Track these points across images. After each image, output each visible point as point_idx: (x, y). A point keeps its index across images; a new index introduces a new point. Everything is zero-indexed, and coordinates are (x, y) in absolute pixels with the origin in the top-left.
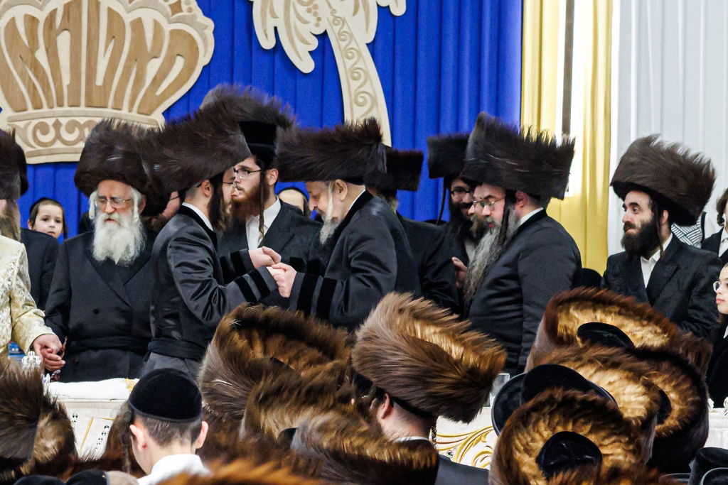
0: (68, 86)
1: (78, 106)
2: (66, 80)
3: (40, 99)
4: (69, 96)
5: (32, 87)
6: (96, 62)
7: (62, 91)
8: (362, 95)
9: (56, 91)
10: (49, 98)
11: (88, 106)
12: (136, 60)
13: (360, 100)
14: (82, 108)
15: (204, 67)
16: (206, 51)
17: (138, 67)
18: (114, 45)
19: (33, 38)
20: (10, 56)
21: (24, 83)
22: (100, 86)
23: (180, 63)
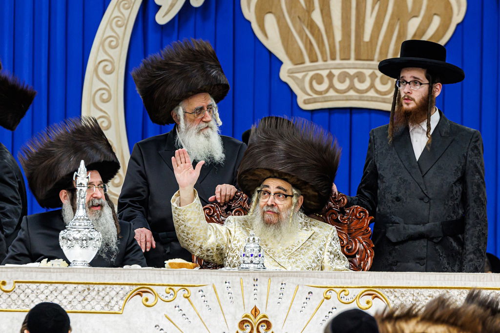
0: (340, 42)
1: (349, 59)
2: (338, 36)
3: (316, 54)
4: (340, 50)
5: (308, 42)
6: (364, 21)
7: (334, 46)
9: (330, 45)
10: (323, 53)
11: (357, 59)
12: (399, 19)
14: (352, 61)
15: (458, 25)
16: (459, 10)
17: (400, 25)
18: (380, 7)
19: (310, 2)
20: (290, 16)
21: (302, 39)
22: (367, 42)
23: (436, 21)
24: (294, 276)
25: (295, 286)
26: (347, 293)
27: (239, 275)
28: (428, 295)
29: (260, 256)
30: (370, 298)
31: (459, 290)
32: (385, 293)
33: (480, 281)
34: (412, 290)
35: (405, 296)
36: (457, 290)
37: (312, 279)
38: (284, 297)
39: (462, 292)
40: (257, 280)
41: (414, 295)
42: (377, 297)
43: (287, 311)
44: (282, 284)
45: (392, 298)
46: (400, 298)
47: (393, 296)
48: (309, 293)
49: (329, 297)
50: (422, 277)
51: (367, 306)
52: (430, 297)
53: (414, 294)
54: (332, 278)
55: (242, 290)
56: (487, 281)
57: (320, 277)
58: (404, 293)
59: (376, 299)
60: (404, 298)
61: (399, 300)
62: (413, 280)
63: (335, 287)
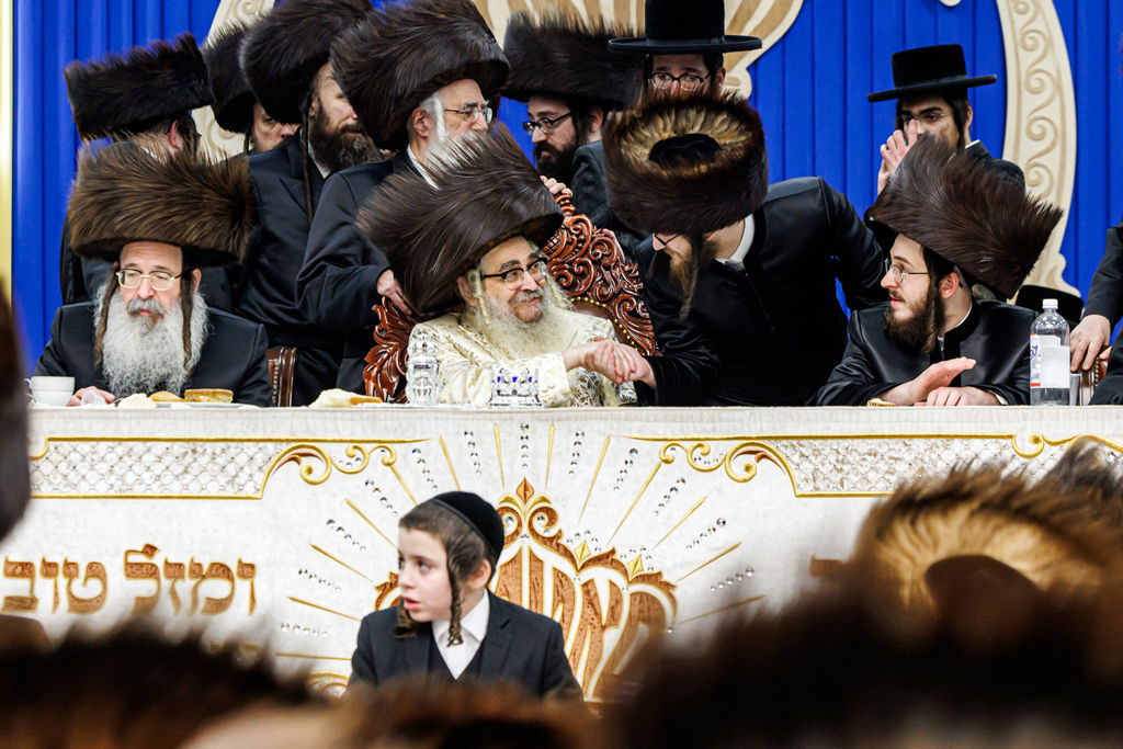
8: (1031, 35)
13: (1029, 42)
15: (805, 3)
24: (601, 419)
25: (602, 439)
26: (705, 450)
27: (491, 419)
28: (866, 451)
29: (530, 379)
30: (751, 459)
31: (927, 441)
32: (782, 449)
33: (969, 422)
34: (835, 441)
35: (820, 454)
36: (923, 440)
37: (637, 424)
38: (581, 461)
39: (935, 443)
40: (527, 427)
41: (838, 453)
42: (765, 456)
43: (589, 487)
44: (577, 435)
45: (796, 458)
46: (812, 458)
47: (798, 455)
48: (631, 452)
49: (670, 458)
50: (854, 418)
51: (747, 475)
52: (870, 454)
53: (840, 450)
54: (674, 421)
55: (498, 447)
56: (983, 422)
57: (652, 419)
58: (819, 447)
59: (764, 460)
60: (819, 459)
61: (811, 462)
62: (837, 421)
63: (681, 440)
